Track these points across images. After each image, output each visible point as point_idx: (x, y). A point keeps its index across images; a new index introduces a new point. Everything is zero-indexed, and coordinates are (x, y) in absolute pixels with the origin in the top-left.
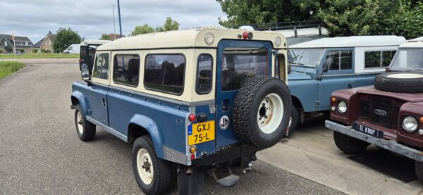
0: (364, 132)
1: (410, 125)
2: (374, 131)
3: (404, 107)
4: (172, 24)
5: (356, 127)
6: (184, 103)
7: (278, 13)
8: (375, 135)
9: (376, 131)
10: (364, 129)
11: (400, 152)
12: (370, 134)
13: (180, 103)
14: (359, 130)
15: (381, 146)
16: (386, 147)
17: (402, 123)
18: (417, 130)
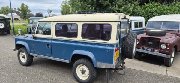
0: (147, 50)
1: (163, 47)
2: (151, 50)
3: (161, 41)
4: (25, 6)
5: (143, 49)
6: (111, 44)
7: (95, 6)
8: (151, 51)
9: (152, 49)
10: (147, 49)
11: (161, 56)
12: (149, 51)
13: (109, 44)
14: (145, 50)
15: (154, 54)
16: (156, 55)
17: (161, 46)
18: (166, 48)
